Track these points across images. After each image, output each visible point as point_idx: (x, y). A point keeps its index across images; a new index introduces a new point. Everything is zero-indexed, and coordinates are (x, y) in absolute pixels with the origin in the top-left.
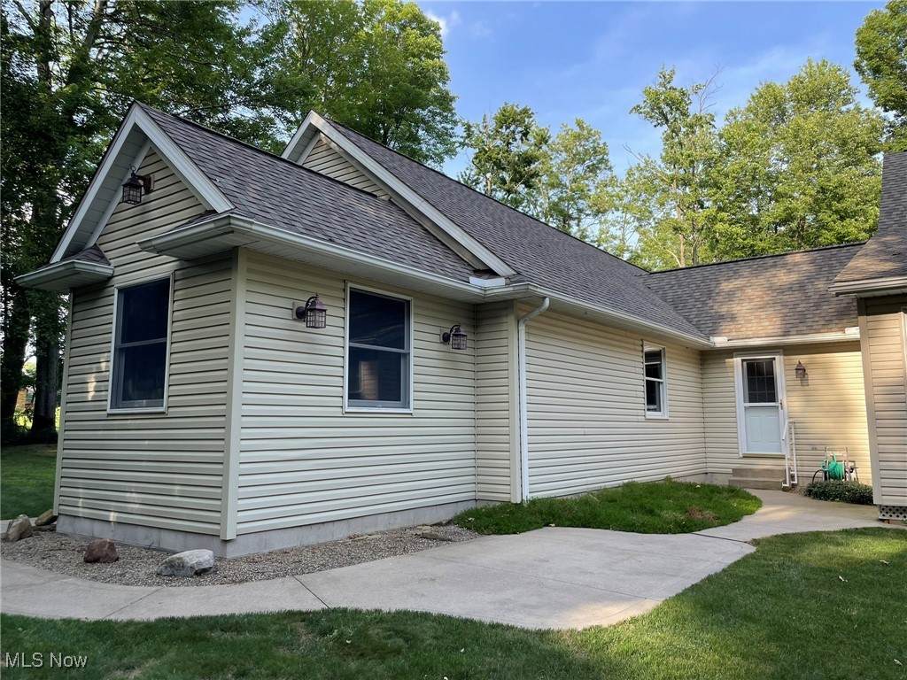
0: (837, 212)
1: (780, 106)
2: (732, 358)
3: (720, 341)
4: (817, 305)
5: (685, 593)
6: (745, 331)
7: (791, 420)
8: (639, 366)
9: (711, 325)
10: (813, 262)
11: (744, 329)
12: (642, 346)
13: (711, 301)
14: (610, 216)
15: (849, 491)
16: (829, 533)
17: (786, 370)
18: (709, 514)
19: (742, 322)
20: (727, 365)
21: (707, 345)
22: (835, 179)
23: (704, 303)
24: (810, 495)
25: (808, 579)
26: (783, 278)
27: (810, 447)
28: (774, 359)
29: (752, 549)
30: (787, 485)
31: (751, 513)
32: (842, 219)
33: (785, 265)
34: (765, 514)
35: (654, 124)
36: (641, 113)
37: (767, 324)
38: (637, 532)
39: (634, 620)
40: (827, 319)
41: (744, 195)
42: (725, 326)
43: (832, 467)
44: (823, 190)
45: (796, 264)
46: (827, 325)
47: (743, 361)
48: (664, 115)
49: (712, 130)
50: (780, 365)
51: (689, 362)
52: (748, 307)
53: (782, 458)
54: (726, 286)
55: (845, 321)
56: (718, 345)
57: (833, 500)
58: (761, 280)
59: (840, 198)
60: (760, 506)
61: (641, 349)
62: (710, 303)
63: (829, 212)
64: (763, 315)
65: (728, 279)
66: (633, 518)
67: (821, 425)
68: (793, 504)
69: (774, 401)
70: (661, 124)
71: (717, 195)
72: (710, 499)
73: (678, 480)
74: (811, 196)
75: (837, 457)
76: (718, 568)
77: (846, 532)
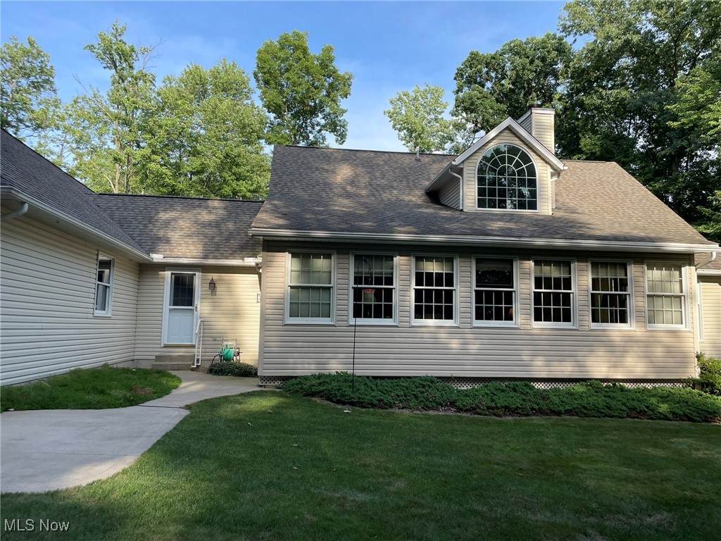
0: (234, 174)
1: (203, 85)
2: (164, 271)
3: (157, 258)
4: (228, 240)
5: (154, 447)
6: (176, 252)
7: (202, 319)
8: (94, 271)
9: (150, 244)
10: (225, 208)
11: (176, 250)
12: (98, 255)
13: (151, 225)
14: (51, 133)
15: (237, 368)
16: (233, 396)
17: (202, 283)
18: (149, 389)
19: (175, 245)
20: (160, 276)
21: (147, 260)
22: (236, 150)
23: (145, 226)
24: (211, 373)
25: (229, 427)
26: (205, 216)
27: (211, 339)
28: (195, 275)
29: (187, 412)
30: (195, 366)
31: (176, 387)
32: (237, 180)
33: (207, 207)
34: (185, 387)
35: (105, 65)
36: (93, 52)
37: (193, 248)
38: (93, 409)
39: (124, 472)
40: (233, 249)
41: (170, 144)
42: (162, 246)
43: (225, 353)
44: (227, 156)
45: (214, 208)
46: (233, 255)
47: (172, 274)
48: (113, 61)
49: (153, 87)
50: (198, 280)
51: (132, 272)
52: (179, 234)
53: (193, 346)
54: (164, 216)
55: (244, 253)
56: (155, 260)
57: (227, 375)
58: (189, 215)
59: (237, 165)
60: (181, 382)
61: (96, 257)
62: (150, 226)
63: (230, 174)
64: (190, 241)
65: (165, 211)
66: (89, 397)
67: (221, 324)
68: (201, 380)
69: (191, 305)
70: (110, 68)
71: (152, 140)
72: (146, 379)
73: (115, 366)
74: (220, 158)
75: (229, 346)
76: (171, 427)
77: (243, 395)
